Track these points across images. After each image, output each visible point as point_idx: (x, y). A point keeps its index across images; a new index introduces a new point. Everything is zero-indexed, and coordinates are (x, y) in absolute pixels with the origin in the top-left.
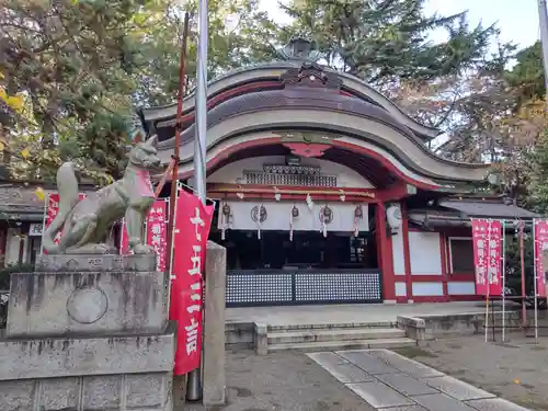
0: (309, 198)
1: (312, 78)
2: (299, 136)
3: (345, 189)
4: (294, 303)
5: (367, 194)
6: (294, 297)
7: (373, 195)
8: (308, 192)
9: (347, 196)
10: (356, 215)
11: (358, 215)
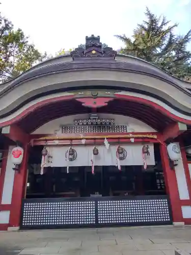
0: (106, 142)
1: (94, 52)
2: (88, 93)
3: (133, 133)
4: (97, 225)
5: (151, 136)
6: (97, 221)
7: (155, 137)
8: (105, 137)
9: (135, 138)
10: (144, 152)
11: (145, 152)
